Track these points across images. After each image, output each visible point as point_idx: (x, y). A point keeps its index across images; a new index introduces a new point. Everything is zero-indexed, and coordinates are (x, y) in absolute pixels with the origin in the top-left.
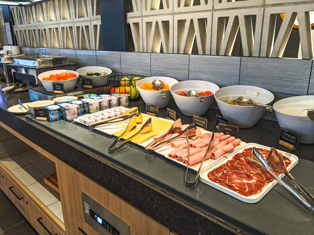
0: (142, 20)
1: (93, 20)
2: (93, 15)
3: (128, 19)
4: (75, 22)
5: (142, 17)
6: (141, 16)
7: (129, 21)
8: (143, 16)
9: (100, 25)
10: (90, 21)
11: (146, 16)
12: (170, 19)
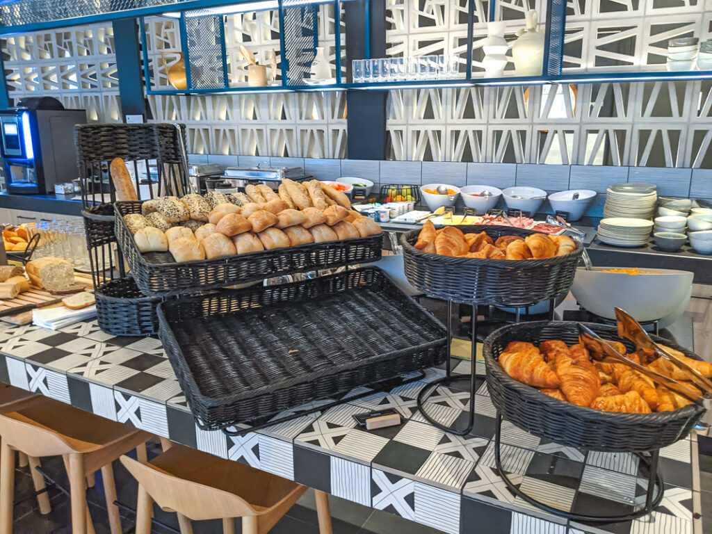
0: (407, 128)
1: (332, 124)
2: (333, 117)
3: (388, 126)
4: (299, 124)
6: (406, 124)
7: (389, 128)
8: (409, 124)
9: (344, 130)
10: (328, 125)
11: (412, 125)
12: (442, 129)
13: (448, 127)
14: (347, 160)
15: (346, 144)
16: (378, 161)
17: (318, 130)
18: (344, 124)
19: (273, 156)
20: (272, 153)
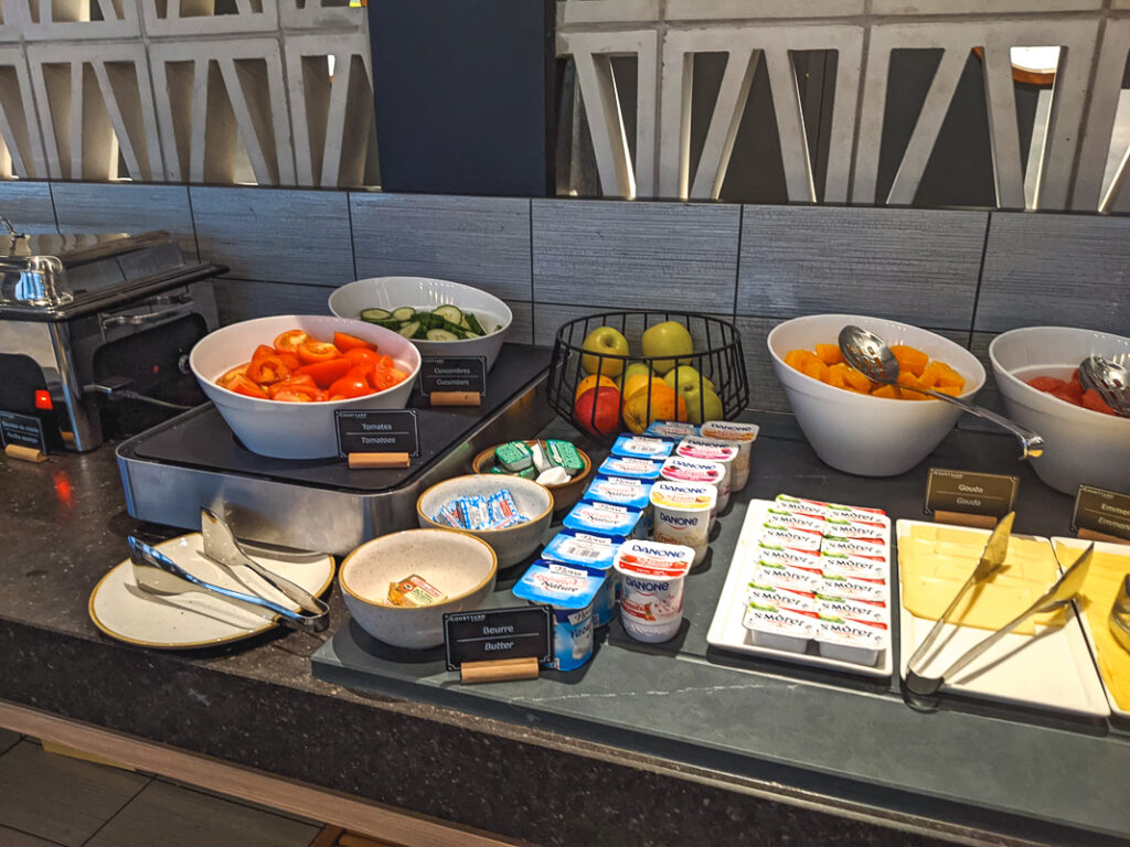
0: (661, 42)
1: (302, 30)
3: (562, 35)
4: (159, 39)
5: (662, 27)
6: (654, 22)
7: (571, 44)
8: (667, 22)
9: (357, 59)
10: (280, 34)
11: (687, 24)
12: (844, 41)
13: (877, 32)
14: (375, 196)
15: (369, 121)
16: (522, 203)
17: (240, 63)
18: (356, 28)
19: (66, 179)
20: (65, 166)
